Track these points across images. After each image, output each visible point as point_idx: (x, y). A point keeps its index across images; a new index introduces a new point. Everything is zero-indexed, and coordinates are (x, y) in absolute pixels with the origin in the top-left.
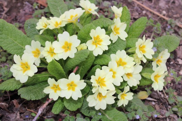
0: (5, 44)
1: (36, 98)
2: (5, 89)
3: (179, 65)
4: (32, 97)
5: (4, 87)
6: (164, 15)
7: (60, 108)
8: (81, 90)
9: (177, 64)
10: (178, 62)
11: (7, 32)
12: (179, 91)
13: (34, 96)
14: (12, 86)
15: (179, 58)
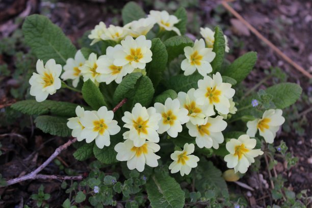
0: (42, 52)
1: (58, 133)
3: (311, 148)
4: (51, 129)
5: (18, 107)
7: (88, 154)
8: (110, 136)
9: (307, 146)
11: (48, 35)
12: (299, 187)
13: (55, 129)
14: (32, 108)
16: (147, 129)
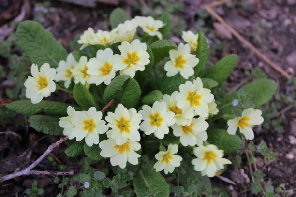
0: (35, 56)
1: (50, 132)
2: (15, 109)
3: (289, 144)
4: (44, 128)
5: (13, 107)
6: (290, 74)
7: (78, 151)
8: (99, 135)
9: (286, 142)
10: (289, 140)
11: (40, 40)
12: (278, 181)
13: (47, 128)
14: (26, 107)
15: (293, 135)
16: (130, 128)
